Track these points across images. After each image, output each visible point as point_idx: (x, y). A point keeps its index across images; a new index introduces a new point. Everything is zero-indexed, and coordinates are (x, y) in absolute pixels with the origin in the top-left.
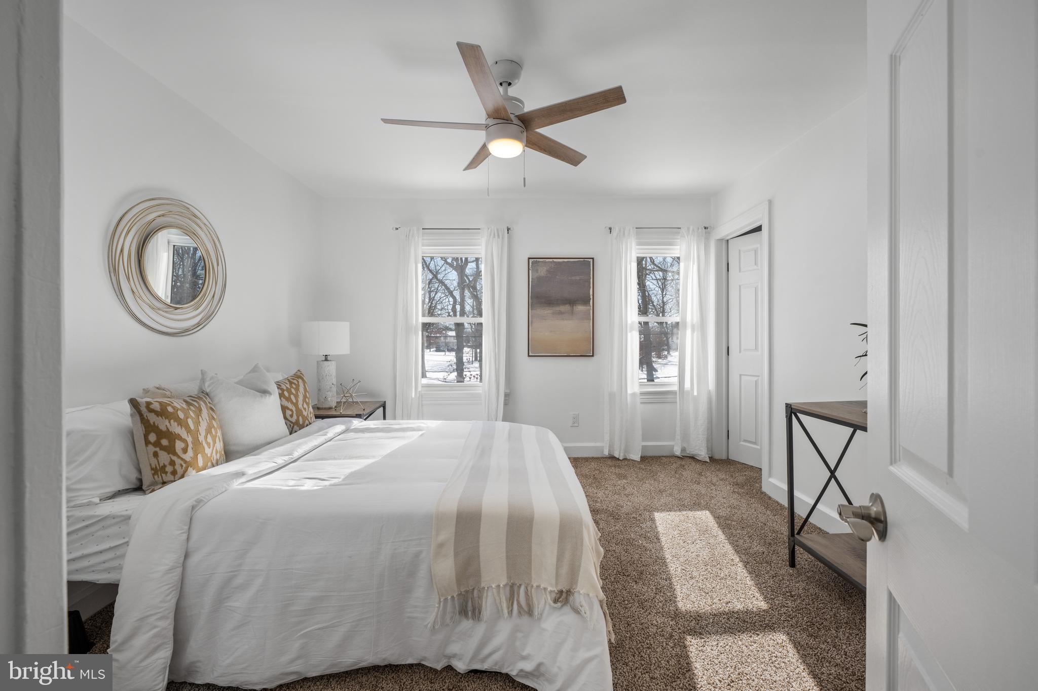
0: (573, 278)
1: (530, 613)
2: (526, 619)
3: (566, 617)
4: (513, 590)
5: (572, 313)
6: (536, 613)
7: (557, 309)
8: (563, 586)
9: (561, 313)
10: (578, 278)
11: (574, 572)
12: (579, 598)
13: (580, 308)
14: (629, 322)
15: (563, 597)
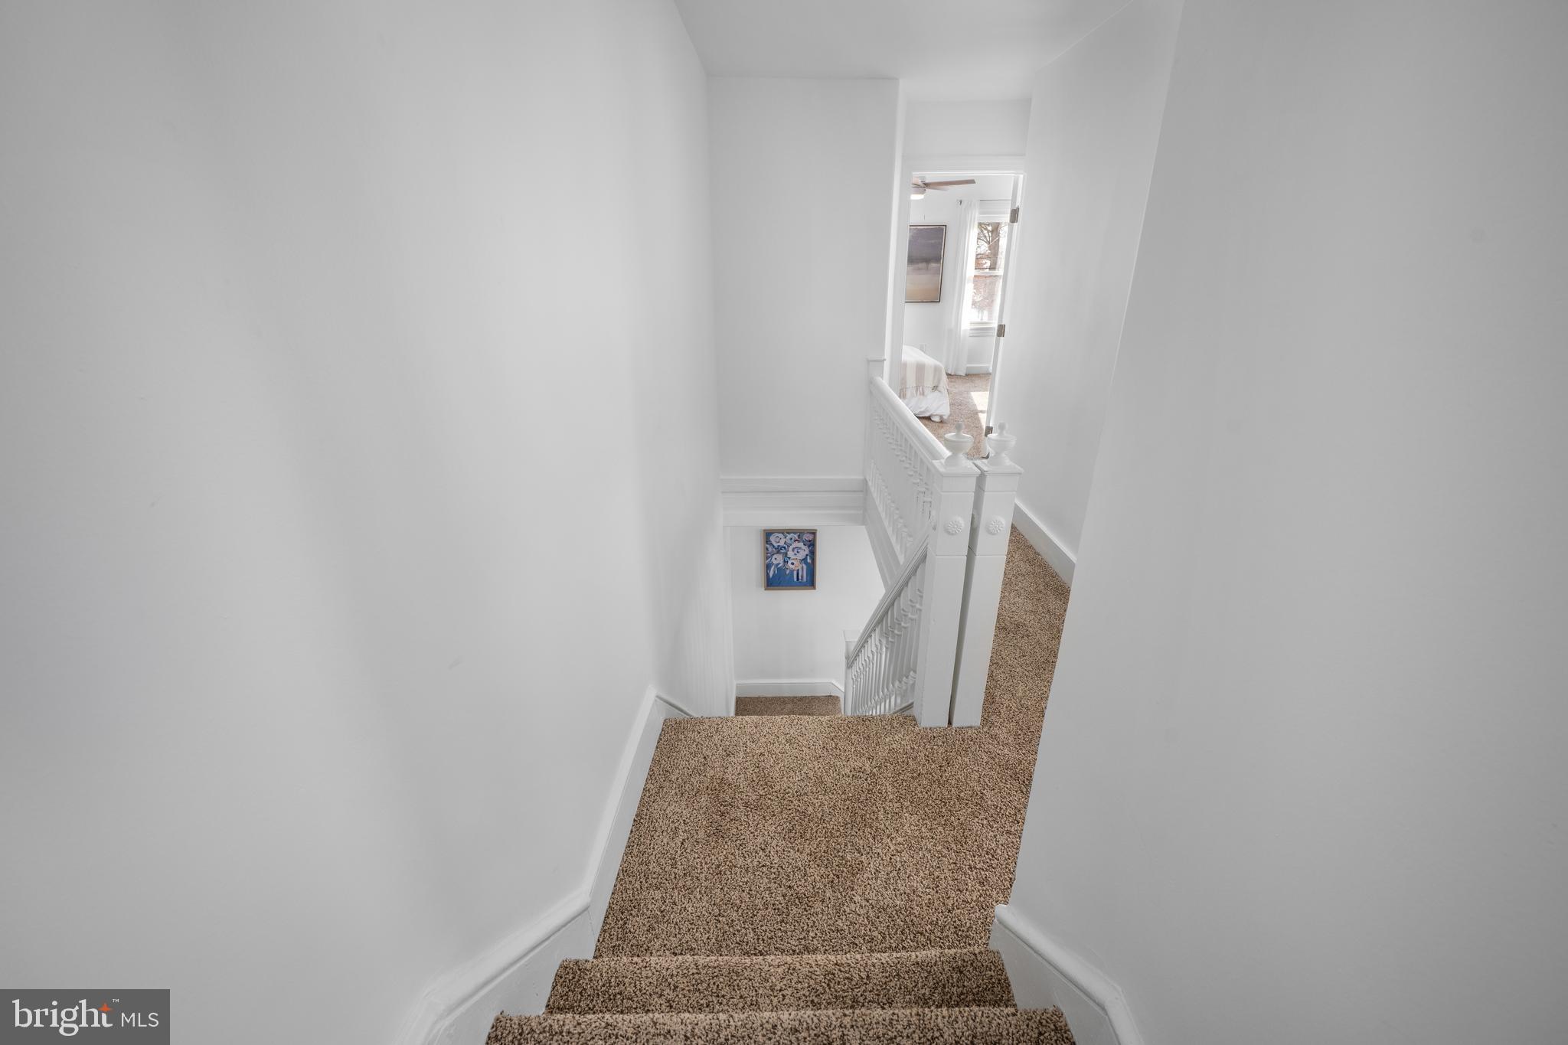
0: (930, 242)
1: (923, 394)
2: (922, 397)
3: (936, 393)
4: (917, 387)
5: (927, 269)
6: (925, 394)
7: (916, 266)
8: (936, 384)
9: (919, 269)
10: (933, 241)
11: (939, 381)
12: (941, 388)
13: (933, 265)
14: (967, 276)
15: (935, 388)
